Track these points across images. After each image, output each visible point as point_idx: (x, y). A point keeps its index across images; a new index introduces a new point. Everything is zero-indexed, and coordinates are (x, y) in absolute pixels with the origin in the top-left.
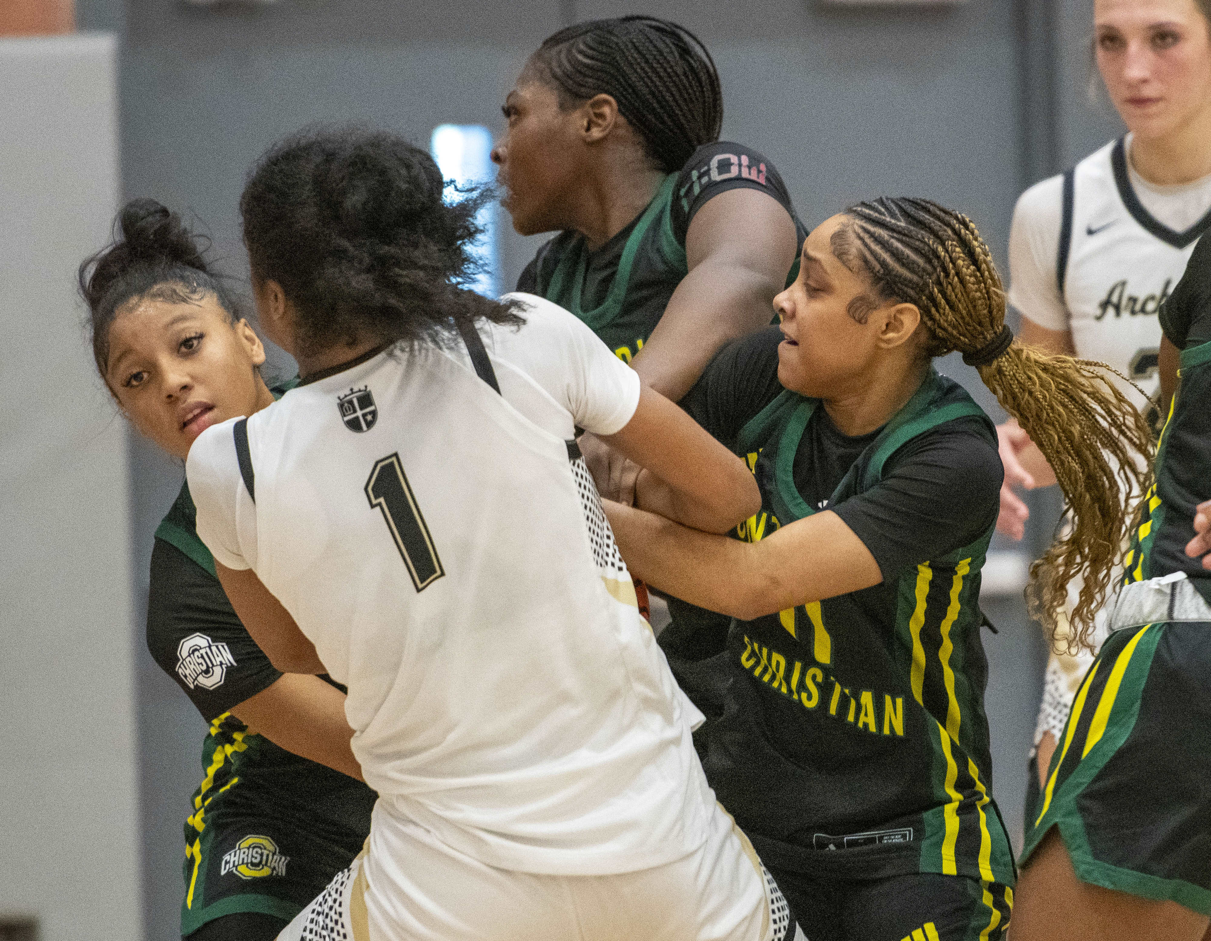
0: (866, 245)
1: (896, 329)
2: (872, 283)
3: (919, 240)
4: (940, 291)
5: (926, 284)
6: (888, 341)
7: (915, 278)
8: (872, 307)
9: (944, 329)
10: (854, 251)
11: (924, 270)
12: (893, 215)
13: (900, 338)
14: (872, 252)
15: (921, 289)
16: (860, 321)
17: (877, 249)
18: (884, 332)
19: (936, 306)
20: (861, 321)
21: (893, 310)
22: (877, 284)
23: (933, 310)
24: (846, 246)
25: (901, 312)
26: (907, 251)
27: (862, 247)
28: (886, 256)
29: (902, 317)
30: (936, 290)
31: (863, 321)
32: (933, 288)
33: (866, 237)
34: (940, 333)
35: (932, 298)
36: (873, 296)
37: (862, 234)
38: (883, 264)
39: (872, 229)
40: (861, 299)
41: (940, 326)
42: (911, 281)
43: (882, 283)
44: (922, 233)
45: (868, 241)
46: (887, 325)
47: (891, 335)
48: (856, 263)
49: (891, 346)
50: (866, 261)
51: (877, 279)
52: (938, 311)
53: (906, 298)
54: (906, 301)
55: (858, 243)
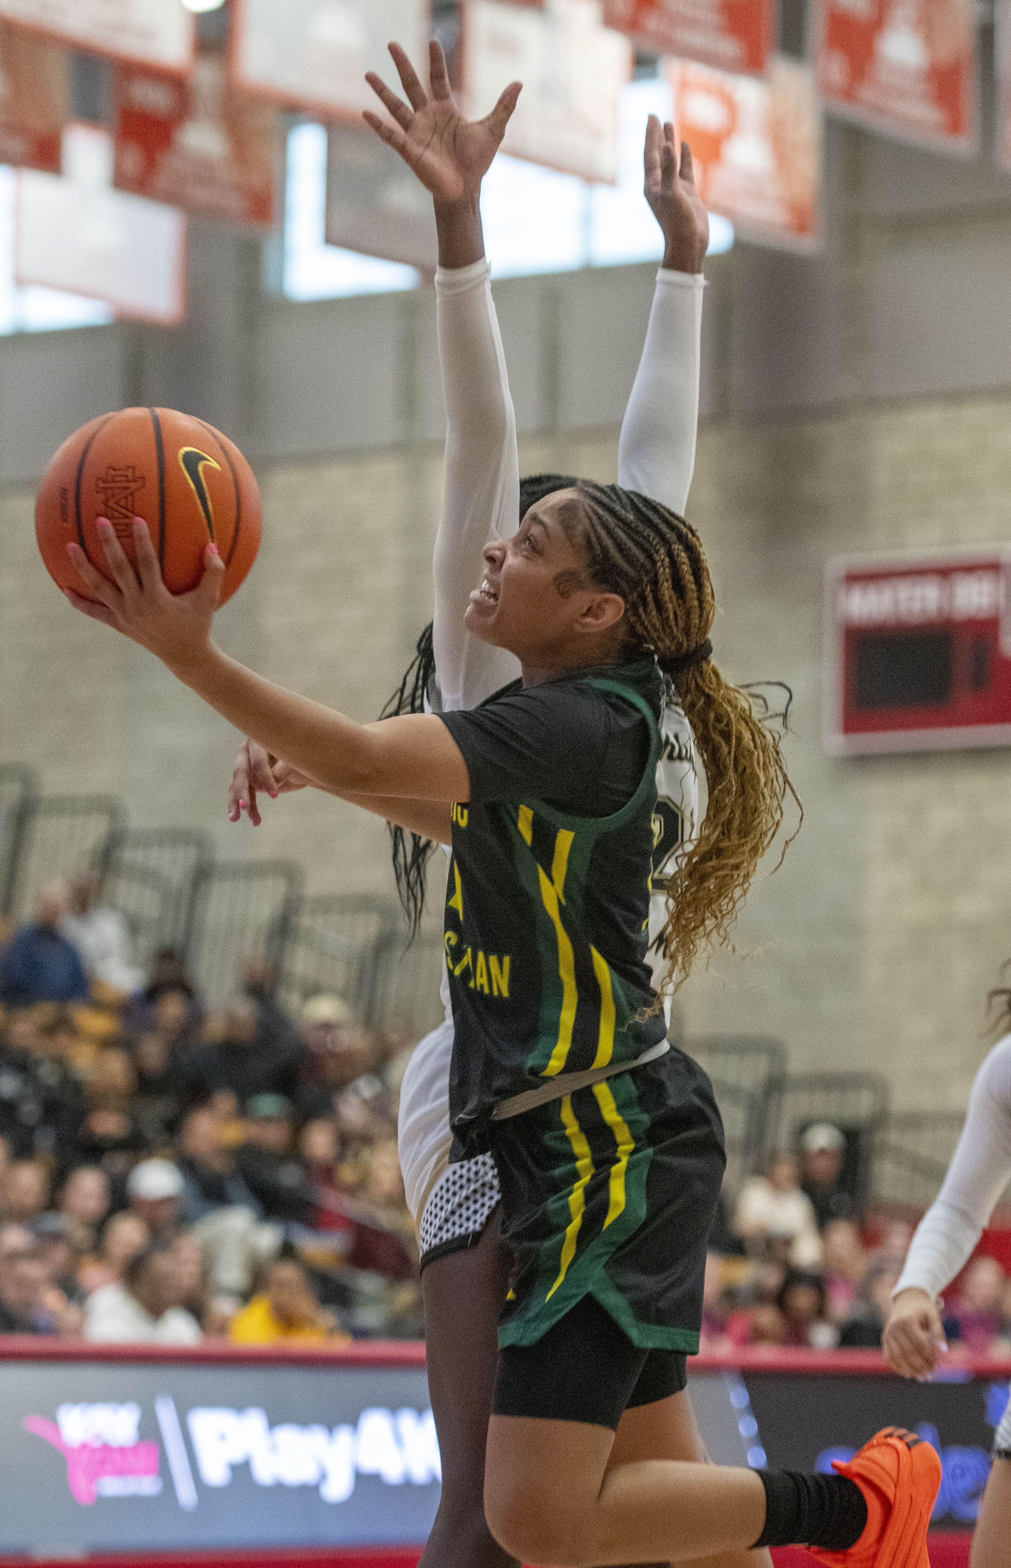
0: (592, 525)
1: (596, 617)
2: (588, 564)
3: (644, 537)
4: (652, 591)
5: (641, 580)
6: (585, 625)
7: (632, 572)
8: (580, 586)
9: (646, 628)
10: (580, 528)
11: (643, 566)
12: (623, 507)
13: (596, 626)
14: (599, 538)
15: (635, 584)
16: (562, 594)
17: (603, 533)
18: (585, 615)
19: (645, 605)
20: (564, 595)
21: (599, 597)
22: (592, 566)
23: (641, 610)
24: (574, 521)
25: (607, 601)
26: (630, 544)
27: (588, 527)
28: (608, 542)
29: (606, 607)
30: (649, 589)
31: (565, 595)
32: (646, 586)
33: (594, 518)
34: (639, 629)
35: (643, 598)
36: (584, 576)
37: (591, 514)
38: (604, 549)
39: (600, 511)
40: (572, 574)
41: (642, 624)
42: (627, 575)
43: (597, 567)
44: (647, 532)
46: (589, 610)
47: (589, 620)
48: (580, 540)
49: (586, 630)
50: (589, 541)
51: (594, 561)
52: (645, 610)
53: (616, 590)
54: (616, 592)
55: (586, 521)
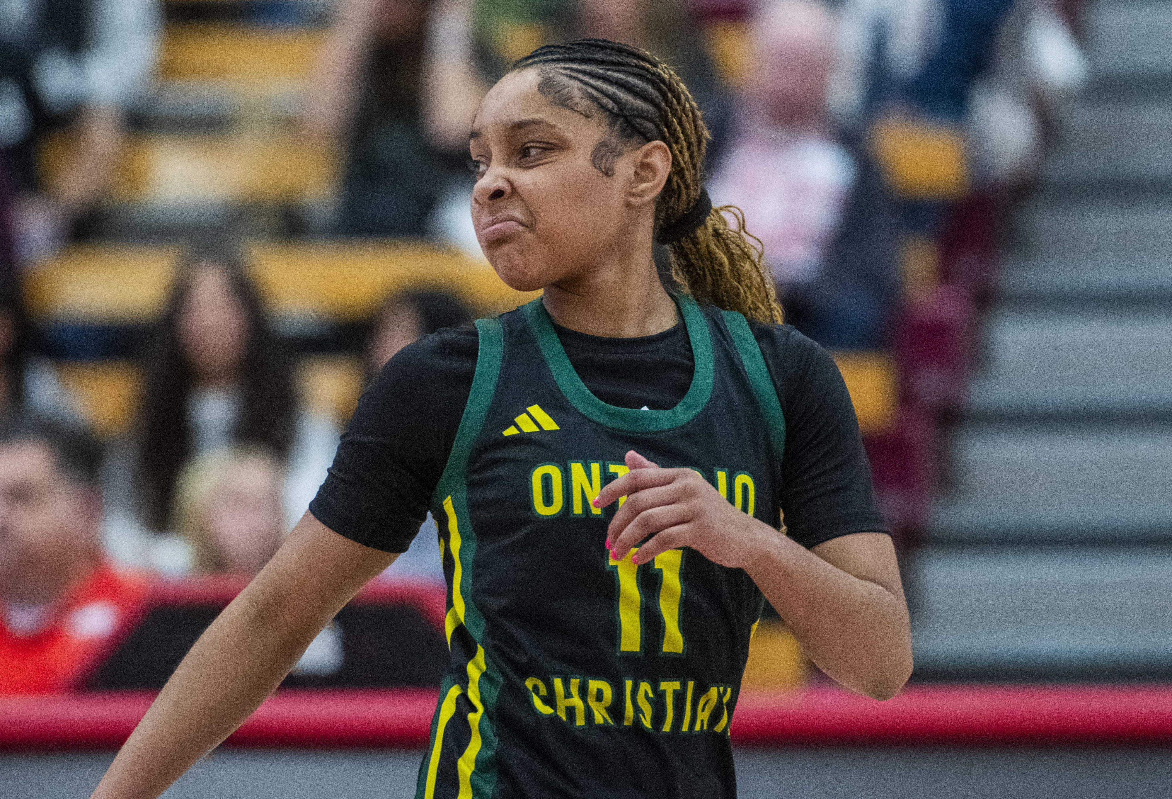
0: (586, 84)
1: (648, 177)
2: (610, 123)
8: (616, 154)
10: (576, 93)
13: (655, 187)
14: (596, 89)
16: (606, 173)
17: (599, 84)
20: (608, 173)
21: (639, 153)
22: (615, 123)
24: (566, 90)
25: (647, 155)
27: (582, 86)
29: (652, 160)
31: (610, 172)
36: (614, 140)
40: (603, 144)
43: (620, 121)
45: (586, 78)
46: (636, 174)
47: (642, 186)
48: (584, 104)
51: (613, 116)
54: (652, 139)
55: (575, 84)
